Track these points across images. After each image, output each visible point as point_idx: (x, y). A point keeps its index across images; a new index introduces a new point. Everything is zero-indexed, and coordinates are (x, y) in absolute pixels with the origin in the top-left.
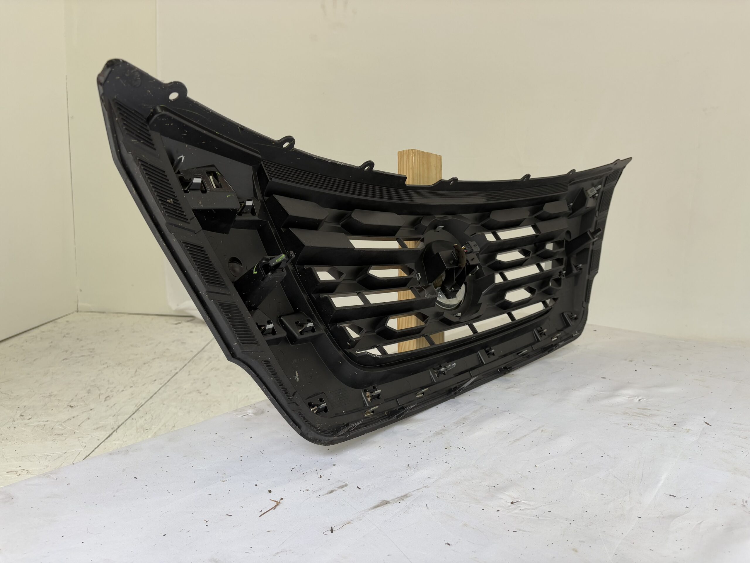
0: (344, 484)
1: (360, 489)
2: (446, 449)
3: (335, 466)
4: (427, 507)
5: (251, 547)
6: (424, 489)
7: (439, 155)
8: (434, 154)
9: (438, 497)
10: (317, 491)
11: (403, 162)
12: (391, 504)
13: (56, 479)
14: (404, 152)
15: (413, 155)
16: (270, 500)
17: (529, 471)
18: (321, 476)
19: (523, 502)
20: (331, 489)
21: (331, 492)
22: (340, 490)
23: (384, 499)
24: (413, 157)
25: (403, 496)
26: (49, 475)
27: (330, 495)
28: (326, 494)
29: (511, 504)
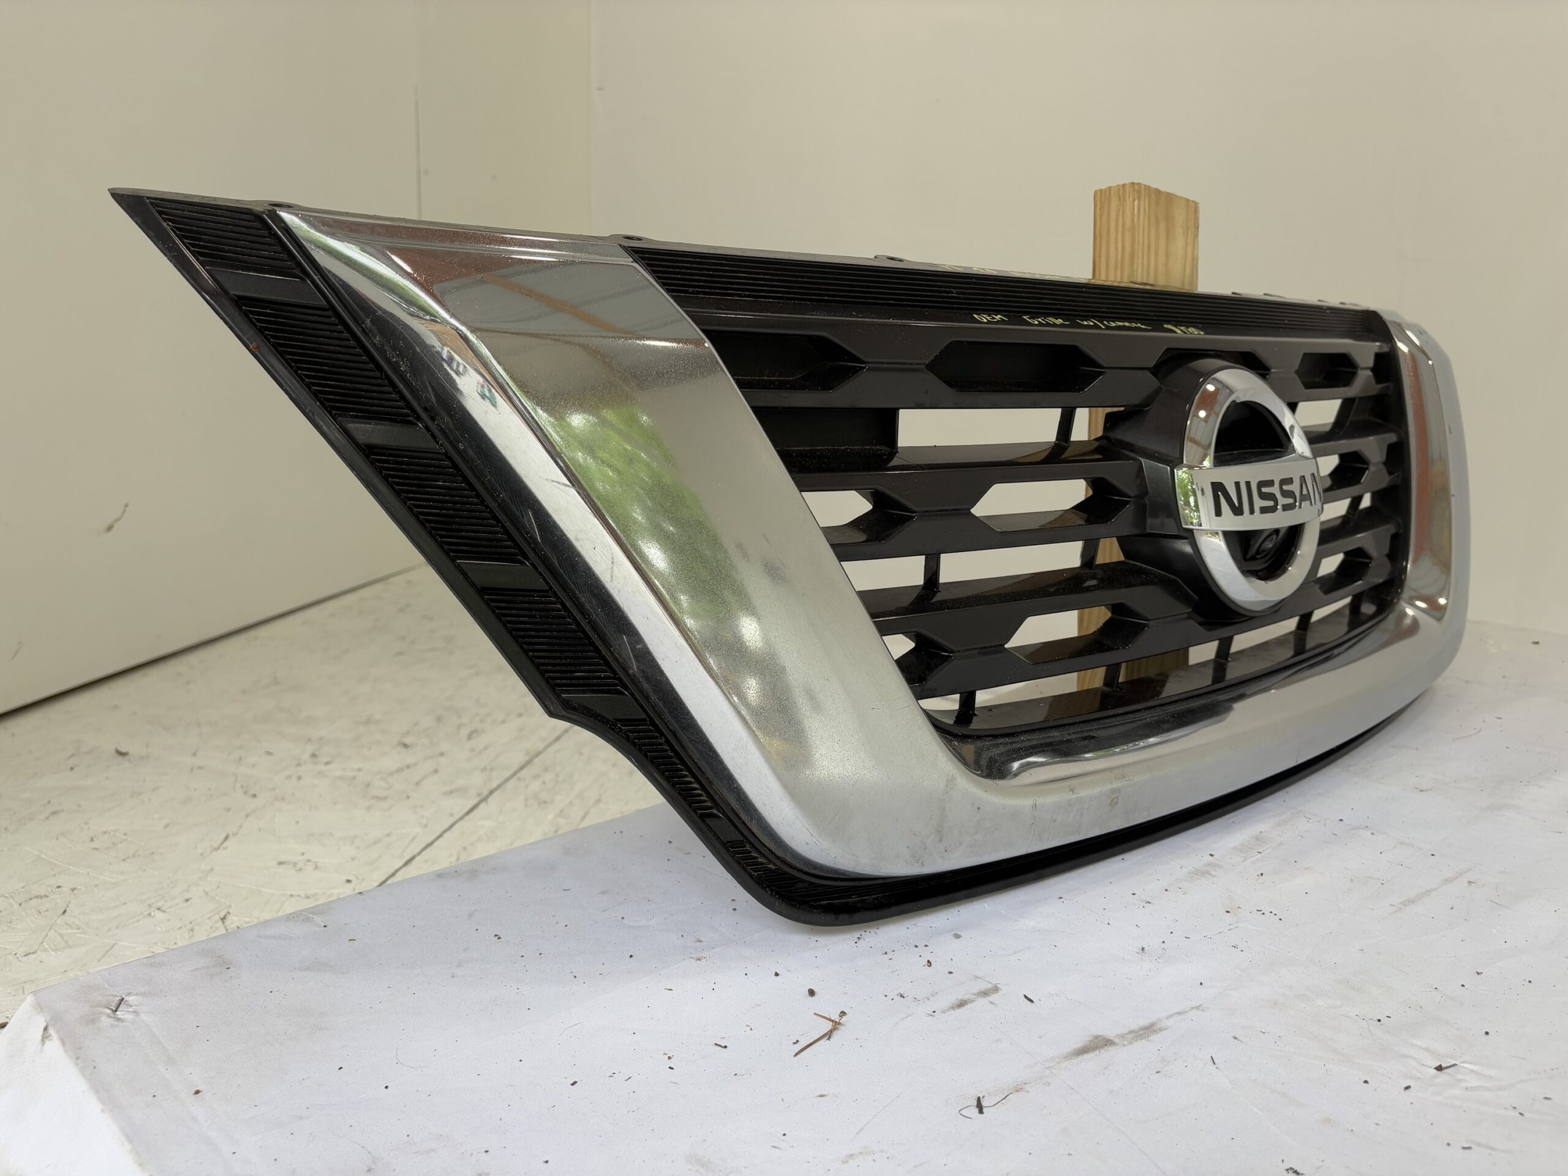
0: (989, 986)
1: (1032, 1001)
2: (1228, 912)
3: (959, 937)
4: (1214, 1064)
5: (784, 1135)
6: (1194, 1012)
7: (1194, 202)
8: (1181, 197)
9: (1235, 1038)
10: (925, 1000)
11: (1109, 214)
12: (1117, 1047)
13: (325, 926)
14: (1112, 190)
15: (1136, 196)
16: (815, 1014)
17: (1463, 986)
18: (929, 962)
19: (1466, 1068)
20: (960, 997)
21: (962, 1004)
22: (983, 1001)
23: (1100, 1033)
24: (1136, 202)
25: (1144, 1029)
26: (310, 915)
27: (958, 1011)
28: (949, 1010)
29: (1435, 1071)
